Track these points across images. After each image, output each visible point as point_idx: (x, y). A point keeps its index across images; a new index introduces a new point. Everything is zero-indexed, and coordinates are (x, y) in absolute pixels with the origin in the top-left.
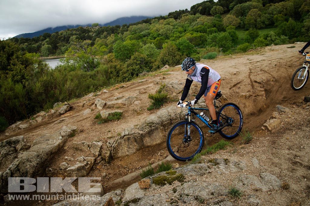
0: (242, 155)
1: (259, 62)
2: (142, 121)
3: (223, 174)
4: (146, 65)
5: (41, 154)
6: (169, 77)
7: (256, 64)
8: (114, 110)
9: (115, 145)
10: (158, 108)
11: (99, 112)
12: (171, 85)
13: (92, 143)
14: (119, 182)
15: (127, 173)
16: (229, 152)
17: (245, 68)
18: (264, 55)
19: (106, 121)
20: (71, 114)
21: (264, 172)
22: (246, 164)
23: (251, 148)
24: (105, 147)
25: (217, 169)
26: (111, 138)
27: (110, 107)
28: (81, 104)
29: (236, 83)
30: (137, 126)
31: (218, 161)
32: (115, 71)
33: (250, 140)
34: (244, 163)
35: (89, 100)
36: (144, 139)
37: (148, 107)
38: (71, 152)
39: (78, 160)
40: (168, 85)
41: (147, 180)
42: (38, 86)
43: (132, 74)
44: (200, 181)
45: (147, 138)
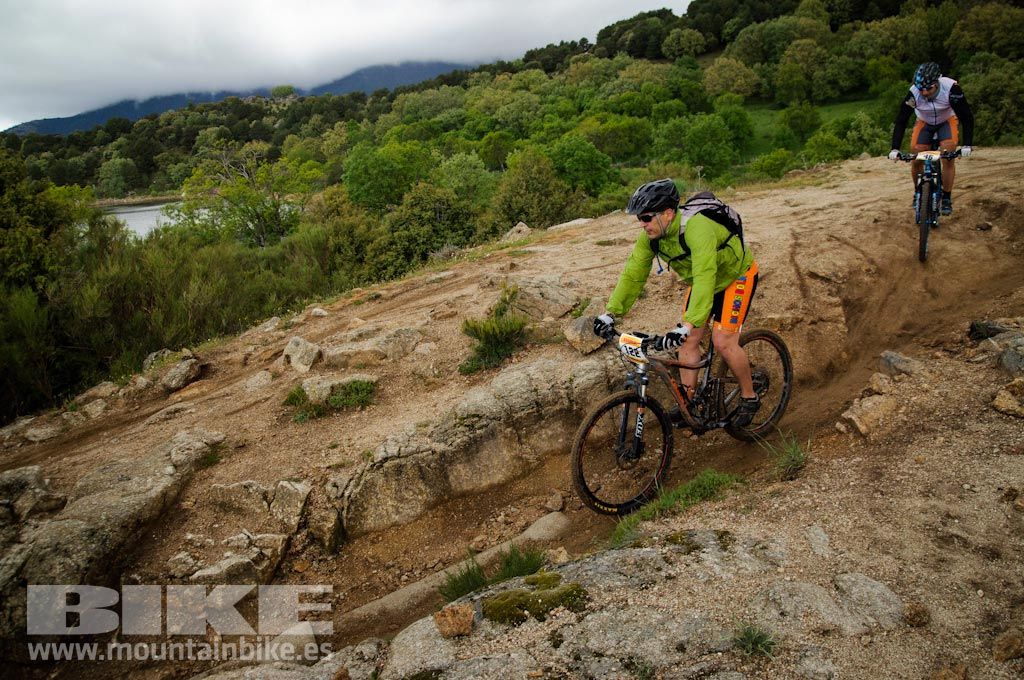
0: (776, 519)
2: (444, 409)
3: (715, 580)
4: (453, 223)
5: (103, 528)
6: (529, 262)
7: (814, 219)
8: (350, 373)
9: (353, 491)
10: (497, 367)
11: (298, 380)
12: (537, 291)
13: (276, 484)
14: (370, 616)
15: (397, 586)
16: (731, 508)
17: (777, 232)
18: (839, 189)
19: (323, 411)
20: (204, 389)
21: (846, 573)
22: (789, 546)
23: (803, 492)
24: (320, 498)
25: (695, 566)
26: (339, 467)
27: (333, 366)
28: (238, 356)
30: (426, 426)
31: (696, 539)
32: (352, 243)
33: (800, 469)
34: (781, 543)
35: (265, 343)
36: (450, 468)
37: (462, 361)
38: (206, 516)
39: (228, 543)
40: (528, 290)
41: (464, 607)
42: (90, 297)
43: (408, 255)
44: (640, 605)
45: (459, 467)
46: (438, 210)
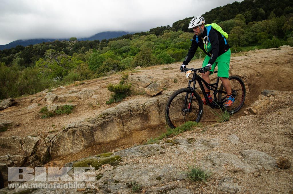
1: (241, 60)
2: (97, 114)
3: (183, 153)
7: (238, 62)
8: (66, 103)
9: (55, 139)
10: (119, 102)
11: (47, 106)
12: (138, 79)
13: (26, 138)
16: (196, 132)
18: (247, 56)
19: (52, 115)
21: (247, 149)
22: (220, 141)
23: (229, 125)
24: (42, 142)
25: (175, 149)
26: (52, 132)
27: (60, 101)
28: (29, 100)
29: (214, 78)
30: (89, 119)
31: (178, 141)
35: (40, 96)
36: (94, 133)
37: (108, 100)
40: (134, 78)
44: (145, 163)
45: (99, 132)
46: (114, 67)
